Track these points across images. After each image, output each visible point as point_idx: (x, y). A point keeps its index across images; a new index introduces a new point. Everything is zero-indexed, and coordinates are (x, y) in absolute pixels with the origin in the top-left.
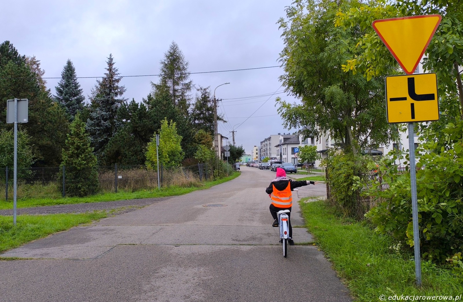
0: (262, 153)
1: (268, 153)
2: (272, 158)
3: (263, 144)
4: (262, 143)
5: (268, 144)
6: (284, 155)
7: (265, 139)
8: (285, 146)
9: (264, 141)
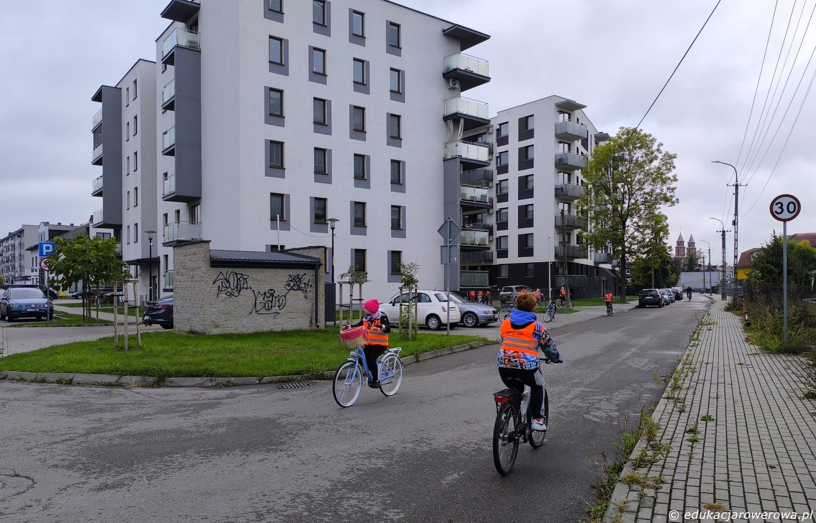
1: (17, 265)
3: (5, 244)
5: (16, 244)
7: (10, 234)
9: (7, 239)
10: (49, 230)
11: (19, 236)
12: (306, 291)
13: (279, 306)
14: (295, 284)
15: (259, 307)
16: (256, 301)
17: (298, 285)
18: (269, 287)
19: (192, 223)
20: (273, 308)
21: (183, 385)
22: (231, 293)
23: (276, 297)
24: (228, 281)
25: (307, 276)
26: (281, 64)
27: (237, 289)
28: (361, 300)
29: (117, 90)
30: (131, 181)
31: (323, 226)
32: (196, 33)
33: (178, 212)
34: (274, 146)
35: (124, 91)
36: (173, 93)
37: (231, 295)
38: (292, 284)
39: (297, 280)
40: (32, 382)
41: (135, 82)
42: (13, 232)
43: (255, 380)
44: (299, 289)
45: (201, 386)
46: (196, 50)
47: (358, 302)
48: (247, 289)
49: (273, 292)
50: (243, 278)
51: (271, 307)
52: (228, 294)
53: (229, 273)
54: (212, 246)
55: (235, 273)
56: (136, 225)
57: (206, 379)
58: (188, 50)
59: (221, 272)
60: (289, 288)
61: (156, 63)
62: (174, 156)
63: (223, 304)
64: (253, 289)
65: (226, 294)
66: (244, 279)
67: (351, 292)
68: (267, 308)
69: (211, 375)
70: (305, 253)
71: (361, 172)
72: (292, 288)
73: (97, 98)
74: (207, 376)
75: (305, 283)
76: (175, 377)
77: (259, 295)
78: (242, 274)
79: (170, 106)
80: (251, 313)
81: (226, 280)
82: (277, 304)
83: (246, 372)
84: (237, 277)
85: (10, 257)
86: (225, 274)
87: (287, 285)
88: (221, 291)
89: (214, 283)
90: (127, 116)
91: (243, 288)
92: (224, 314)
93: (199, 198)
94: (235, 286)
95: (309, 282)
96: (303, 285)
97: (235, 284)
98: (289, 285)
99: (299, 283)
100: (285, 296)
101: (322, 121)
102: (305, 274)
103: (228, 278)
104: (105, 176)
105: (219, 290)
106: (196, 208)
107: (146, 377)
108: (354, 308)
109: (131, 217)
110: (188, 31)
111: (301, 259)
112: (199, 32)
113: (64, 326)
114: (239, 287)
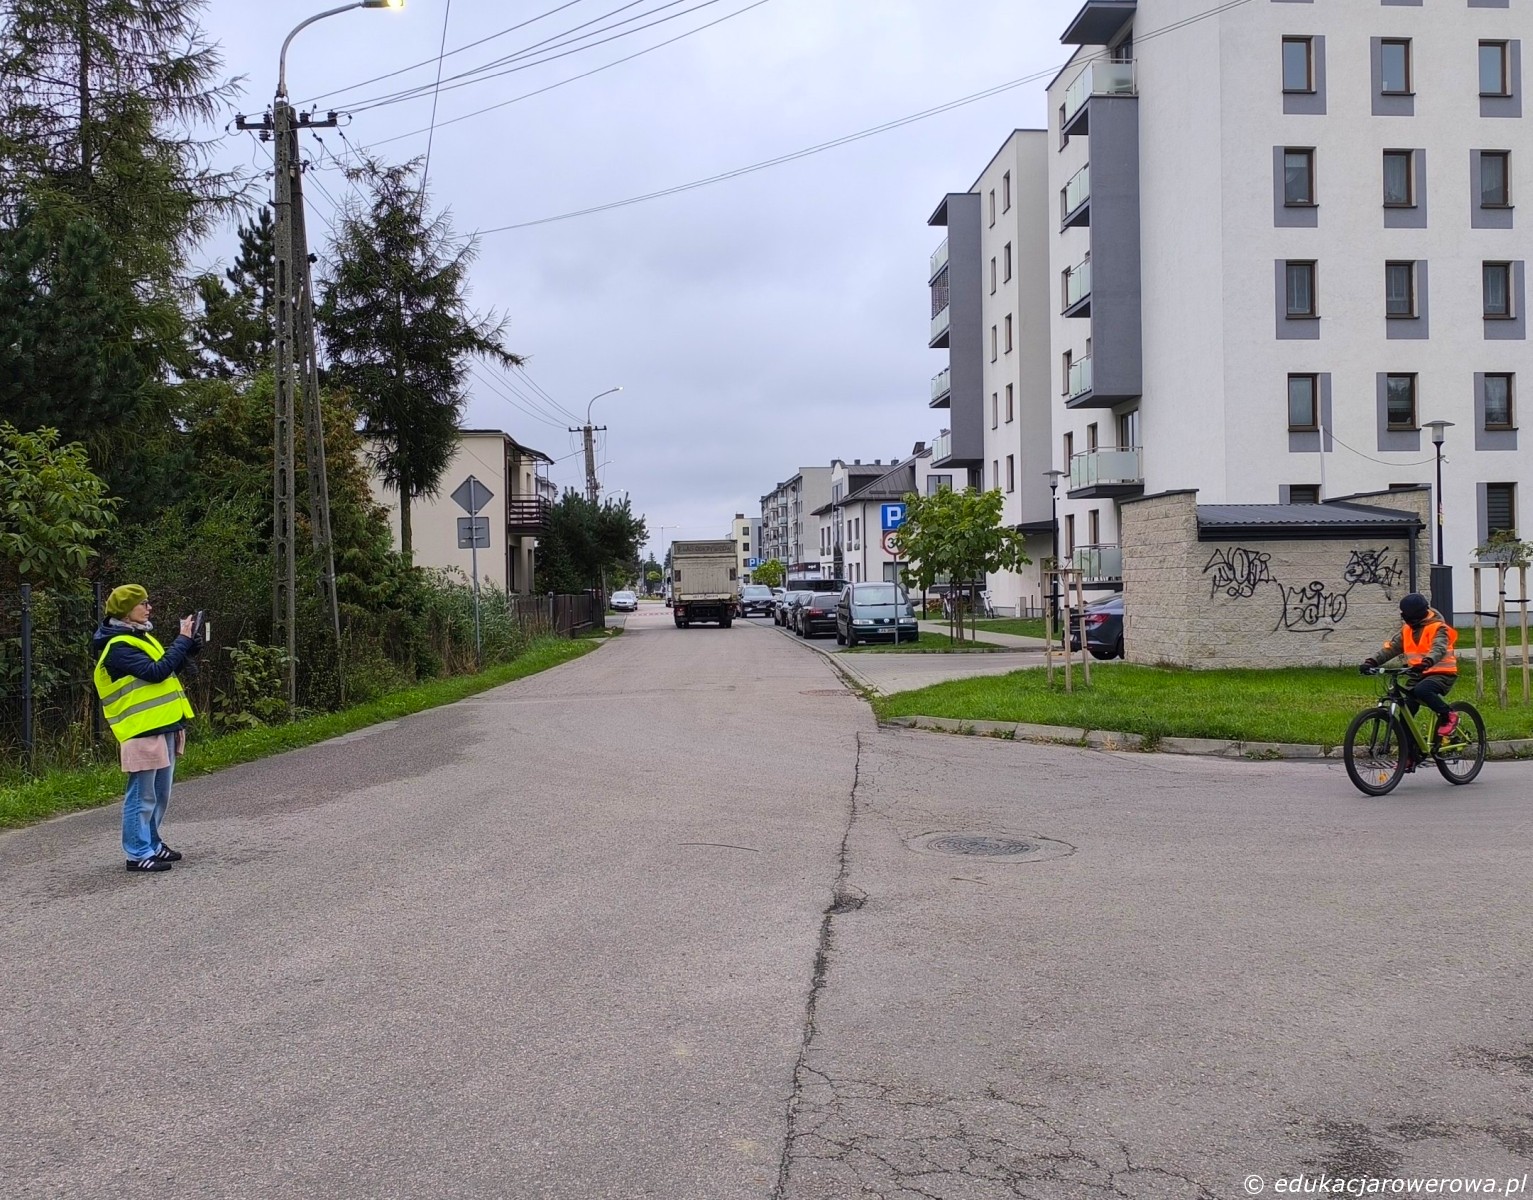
0: (767, 546)
1: (790, 545)
2: (807, 564)
3: (771, 505)
4: (765, 500)
5: (790, 505)
6: (850, 549)
7: (779, 485)
8: (856, 512)
9: (774, 495)
10: (850, 477)
11: (794, 489)
12: (1389, 585)
13: (1333, 616)
14: (1366, 571)
15: (1292, 617)
16: (1285, 604)
17: (1372, 572)
18: (1312, 578)
19: (1122, 450)
20: (1320, 620)
21: (1190, 750)
22: (1237, 591)
23: (1326, 598)
24: (1231, 567)
25: (1393, 552)
26: (1309, 92)
27: (1249, 582)
28: (1523, 601)
29: (973, 197)
30: (1000, 373)
31: (1409, 436)
32: (1127, 62)
33: (1094, 427)
34: (1295, 271)
35: (985, 199)
36: (1086, 192)
37: (1238, 593)
38: (1359, 570)
39: (1370, 561)
40: (956, 733)
41: (1007, 177)
42: (784, 481)
43: (1316, 749)
44: (1375, 579)
45: (1221, 754)
46: (1129, 95)
47: (1517, 607)
48: (1267, 581)
49: (1319, 587)
50: (1259, 559)
51: (1317, 618)
52: (1232, 592)
53: (1233, 551)
54: (1200, 499)
55: (1245, 551)
56: (1011, 458)
57: (1229, 742)
58: (1116, 100)
59: (1217, 550)
60: (1352, 579)
61: (1046, 131)
62: (1089, 316)
63: (1223, 610)
64: (1279, 582)
65: (1228, 593)
66: (1261, 562)
67: (1502, 584)
68: (1308, 619)
69: (1237, 736)
70: (1386, 503)
71: (1501, 304)
72: (1359, 579)
73: (939, 218)
74: (1231, 738)
75: (1386, 568)
76: (1176, 736)
77: (1292, 594)
78: (1258, 553)
79: (1081, 219)
80: (1276, 629)
81: (1228, 564)
82: (1329, 611)
83: (1298, 733)
84: (1248, 559)
85: (780, 529)
86: (1224, 553)
87: (1349, 572)
88: (1219, 586)
89: (1205, 571)
90: (992, 246)
91: (1260, 580)
92: (1224, 631)
93: (1137, 398)
94: (1245, 577)
95: (1395, 565)
96: (1382, 572)
97: (1245, 573)
98: (1352, 572)
99: (1373, 568)
100: (1344, 596)
101: (1404, 199)
102: (1387, 548)
103: (1231, 560)
104: (954, 367)
105: (1215, 584)
106: (1130, 417)
107: (1128, 735)
108: (1511, 621)
109: (1001, 443)
110: (1112, 62)
111: (1379, 517)
112: (1134, 58)
113: (925, 652)
114: (1252, 578)
